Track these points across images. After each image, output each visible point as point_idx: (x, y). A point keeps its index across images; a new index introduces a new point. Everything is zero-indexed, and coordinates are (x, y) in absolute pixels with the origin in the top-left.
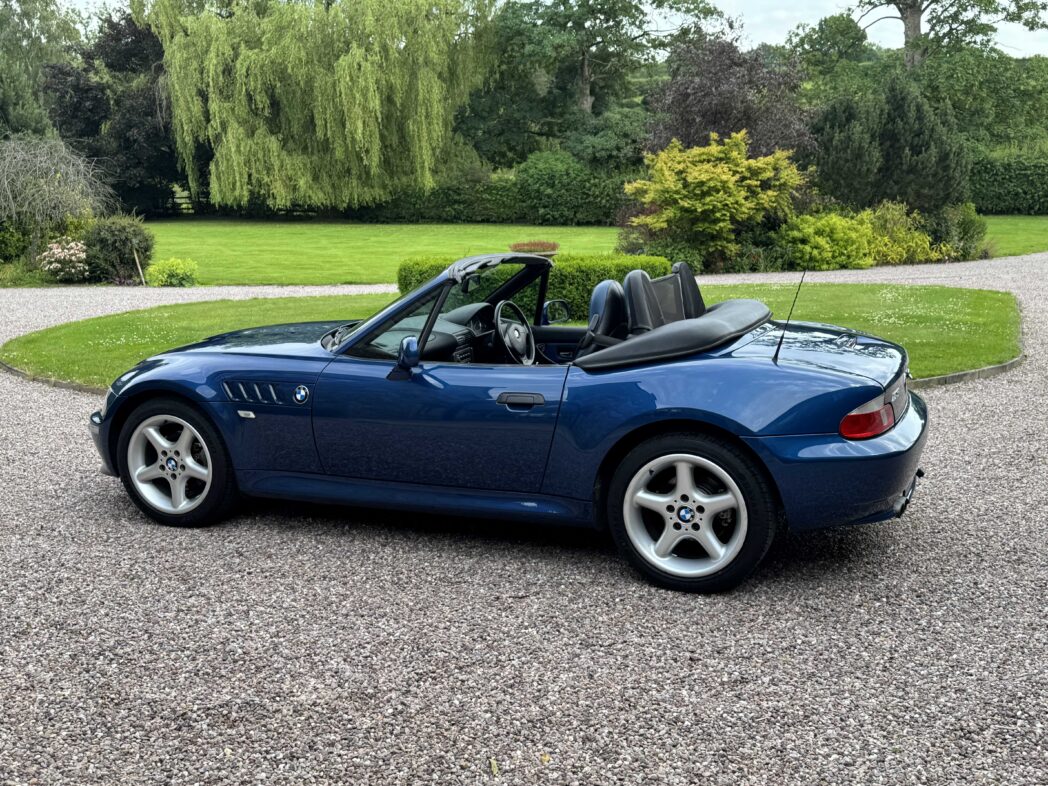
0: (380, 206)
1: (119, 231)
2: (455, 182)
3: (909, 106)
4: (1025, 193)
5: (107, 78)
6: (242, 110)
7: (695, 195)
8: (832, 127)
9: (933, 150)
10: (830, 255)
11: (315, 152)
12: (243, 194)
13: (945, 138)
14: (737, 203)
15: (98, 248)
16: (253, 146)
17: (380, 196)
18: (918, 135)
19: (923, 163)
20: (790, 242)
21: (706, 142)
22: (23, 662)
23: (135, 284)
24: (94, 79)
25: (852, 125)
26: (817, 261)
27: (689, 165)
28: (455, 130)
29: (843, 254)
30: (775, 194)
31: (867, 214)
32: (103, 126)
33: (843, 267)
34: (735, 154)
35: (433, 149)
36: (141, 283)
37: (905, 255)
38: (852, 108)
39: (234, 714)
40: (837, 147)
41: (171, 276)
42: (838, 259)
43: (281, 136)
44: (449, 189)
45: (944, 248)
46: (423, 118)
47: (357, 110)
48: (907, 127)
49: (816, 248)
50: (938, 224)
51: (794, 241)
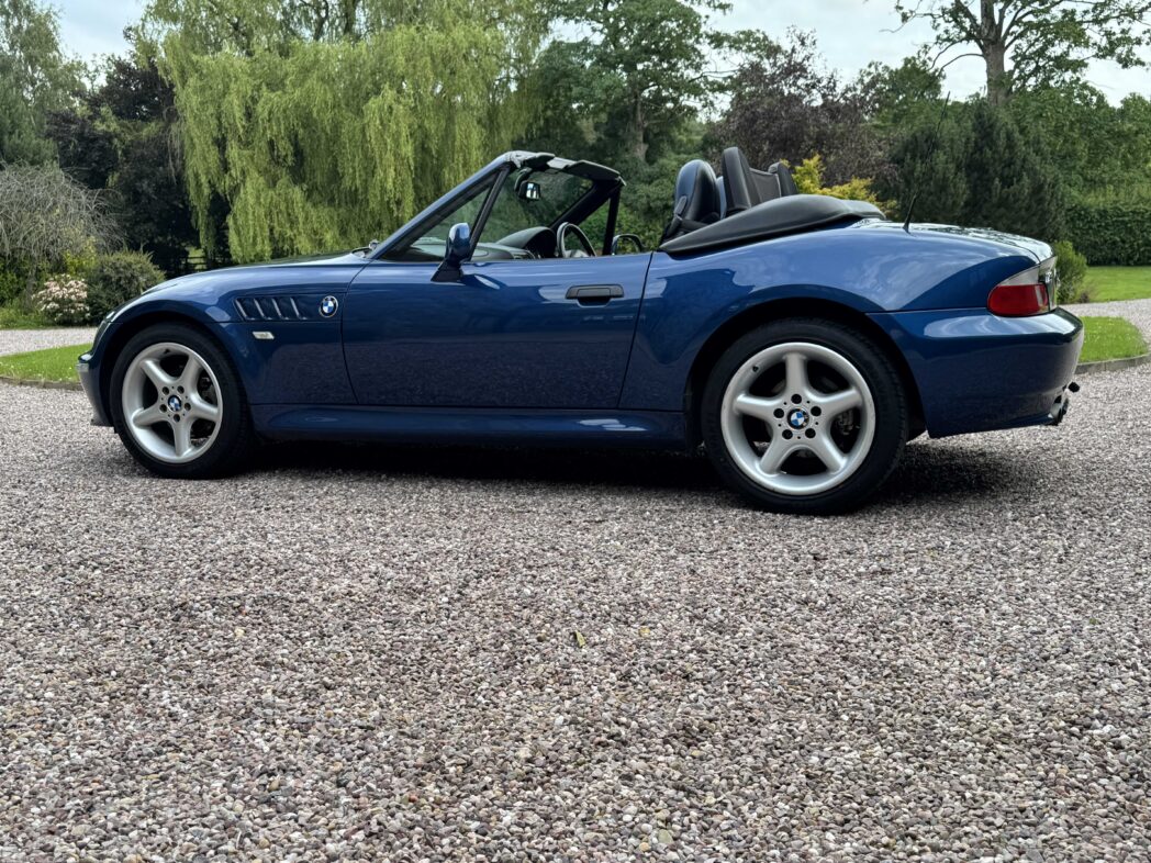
1: (124, 268)
3: (998, 134)
4: (1123, 242)
5: (114, 126)
6: (263, 159)
8: (913, 158)
9: (1026, 180)
11: (343, 204)
12: (264, 249)
13: (1038, 168)
15: (101, 286)
16: (275, 197)
18: (1009, 165)
19: (1014, 195)
24: (100, 127)
25: (934, 155)
32: (110, 177)
34: (807, 181)
38: (934, 136)
40: (918, 179)
43: (305, 187)
46: (461, 166)
47: (389, 156)
48: (996, 156)
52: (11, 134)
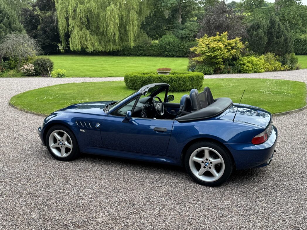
0: (118, 51)
1: (43, 61)
2: (141, 44)
3: (276, 24)
5: (39, 13)
6: (79, 23)
7: (212, 51)
8: (253, 30)
9: (283, 37)
10: (251, 69)
11: (100, 35)
12: (79, 47)
13: (286, 34)
14: (224, 53)
15: (37, 66)
16: (82, 33)
17: (119, 48)
18: (278, 33)
19: (279, 41)
20: (240, 65)
21: (215, 35)
22: (21, 206)
23: (48, 77)
24: (35, 13)
25: (259, 30)
26: (248, 71)
27: (210, 42)
28: (141, 28)
29: (255, 68)
30: (236, 51)
31: (263, 56)
32: (38, 27)
33: (255, 72)
34: (224, 39)
35: (134, 34)
36: (50, 76)
37: (274, 69)
38: (259, 24)
39: (80, 224)
40: (254, 36)
41: (58, 74)
42: (254, 70)
43: (90, 30)
44: (139, 46)
45: (285, 67)
46: (131, 25)
47: (112, 22)
48: (275, 30)
49: (247, 66)
50: (284, 59)
51: (241, 64)
52: (13, 23)
